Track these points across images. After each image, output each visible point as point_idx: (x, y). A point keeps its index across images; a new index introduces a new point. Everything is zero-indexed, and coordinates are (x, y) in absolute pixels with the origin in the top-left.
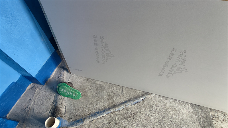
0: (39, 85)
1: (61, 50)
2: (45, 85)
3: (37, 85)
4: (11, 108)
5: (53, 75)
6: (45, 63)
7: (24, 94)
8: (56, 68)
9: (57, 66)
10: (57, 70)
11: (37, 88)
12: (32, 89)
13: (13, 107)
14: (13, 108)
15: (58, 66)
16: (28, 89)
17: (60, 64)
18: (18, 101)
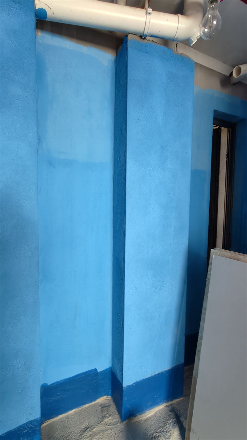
0: (117, 413)
1: (197, 370)
2: (125, 422)
3: (113, 408)
4: (57, 415)
5: (149, 415)
6: (153, 374)
7: (88, 407)
8: (163, 402)
9: (168, 401)
10: (162, 410)
11: (110, 416)
12: (104, 407)
13: (61, 414)
14: (60, 417)
15: (170, 403)
16: (98, 403)
17: (175, 401)
18: (74, 411)
